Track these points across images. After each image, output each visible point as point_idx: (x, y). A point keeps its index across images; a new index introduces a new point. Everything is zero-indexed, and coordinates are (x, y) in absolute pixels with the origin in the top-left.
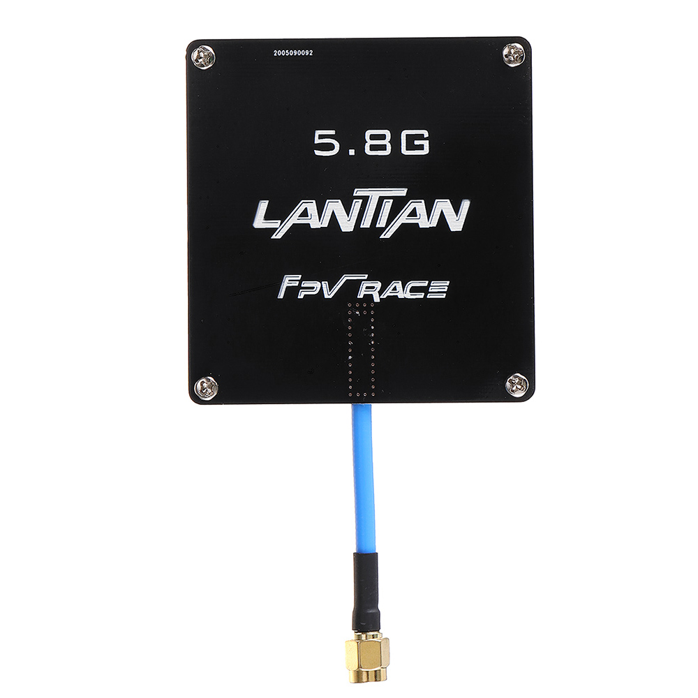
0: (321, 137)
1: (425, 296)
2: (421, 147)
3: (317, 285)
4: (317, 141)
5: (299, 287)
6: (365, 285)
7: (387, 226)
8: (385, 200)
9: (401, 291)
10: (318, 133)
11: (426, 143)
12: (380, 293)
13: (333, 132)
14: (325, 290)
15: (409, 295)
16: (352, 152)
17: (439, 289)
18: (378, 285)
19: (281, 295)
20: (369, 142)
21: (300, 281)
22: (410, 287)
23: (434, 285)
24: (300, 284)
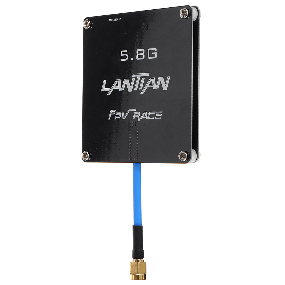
0: (123, 53)
1: (155, 118)
2: (154, 55)
3: (120, 114)
4: (122, 55)
5: (115, 115)
6: (135, 114)
7: (143, 89)
8: (142, 78)
9: (147, 116)
10: (122, 51)
11: (156, 53)
12: (140, 117)
13: (126, 51)
14: (123, 116)
15: (149, 118)
16: (132, 59)
17: (159, 114)
18: (139, 114)
19: (109, 119)
20: (138, 54)
21: (115, 112)
22: (149, 114)
23: (158, 113)
24: (115, 114)
